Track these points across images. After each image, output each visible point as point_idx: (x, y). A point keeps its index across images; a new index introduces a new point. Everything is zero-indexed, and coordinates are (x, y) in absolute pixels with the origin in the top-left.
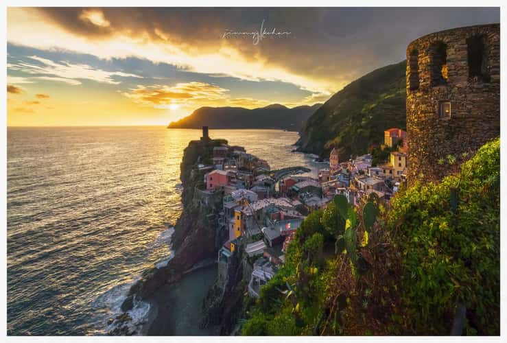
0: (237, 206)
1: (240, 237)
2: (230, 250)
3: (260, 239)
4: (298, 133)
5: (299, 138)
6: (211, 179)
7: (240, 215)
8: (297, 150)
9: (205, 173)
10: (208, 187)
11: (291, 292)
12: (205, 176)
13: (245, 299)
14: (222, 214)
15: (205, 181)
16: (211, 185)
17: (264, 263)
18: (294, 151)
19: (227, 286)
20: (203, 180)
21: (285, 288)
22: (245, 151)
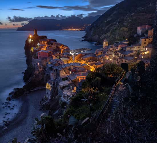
0: (53, 66)
1: (56, 79)
2: (51, 84)
3: (66, 80)
4: (85, 32)
5: (86, 34)
6: (40, 54)
7: (55, 70)
8: (84, 40)
9: (37, 52)
10: (39, 57)
11: (86, 100)
12: (37, 53)
13: (60, 102)
14: (46, 69)
15: (37, 55)
16: (40, 57)
17: (68, 89)
18: (82, 41)
19: (51, 97)
20: (36, 55)
21: (83, 98)
22: (56, 41)
